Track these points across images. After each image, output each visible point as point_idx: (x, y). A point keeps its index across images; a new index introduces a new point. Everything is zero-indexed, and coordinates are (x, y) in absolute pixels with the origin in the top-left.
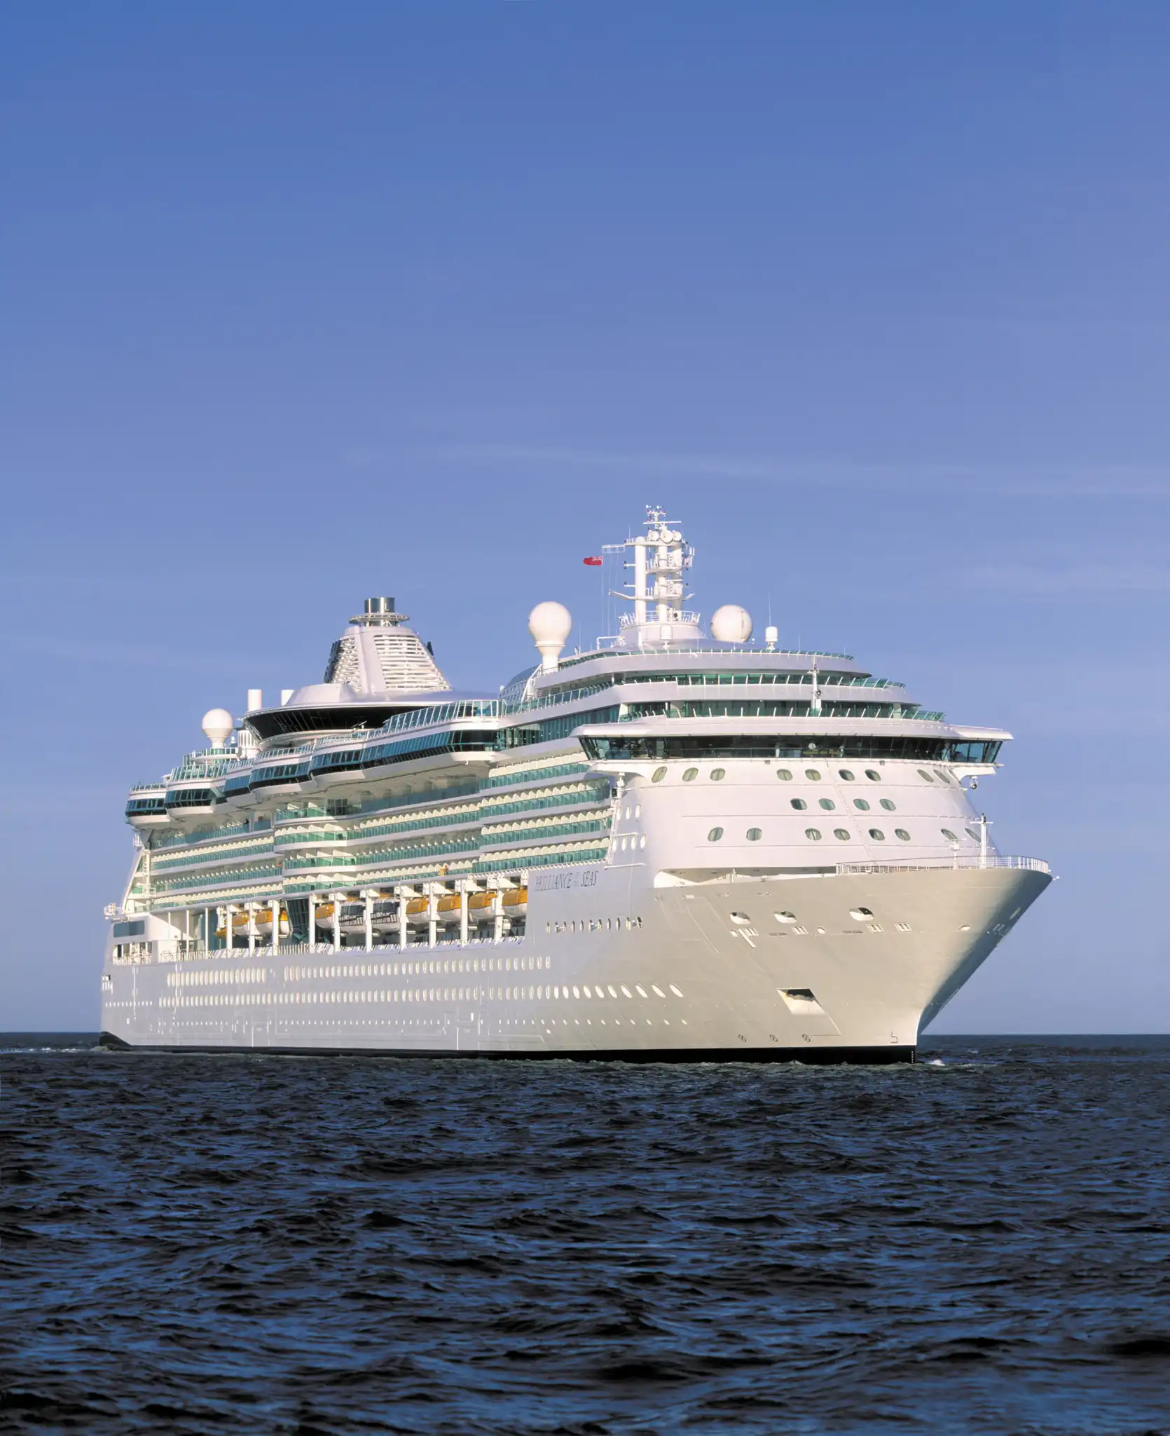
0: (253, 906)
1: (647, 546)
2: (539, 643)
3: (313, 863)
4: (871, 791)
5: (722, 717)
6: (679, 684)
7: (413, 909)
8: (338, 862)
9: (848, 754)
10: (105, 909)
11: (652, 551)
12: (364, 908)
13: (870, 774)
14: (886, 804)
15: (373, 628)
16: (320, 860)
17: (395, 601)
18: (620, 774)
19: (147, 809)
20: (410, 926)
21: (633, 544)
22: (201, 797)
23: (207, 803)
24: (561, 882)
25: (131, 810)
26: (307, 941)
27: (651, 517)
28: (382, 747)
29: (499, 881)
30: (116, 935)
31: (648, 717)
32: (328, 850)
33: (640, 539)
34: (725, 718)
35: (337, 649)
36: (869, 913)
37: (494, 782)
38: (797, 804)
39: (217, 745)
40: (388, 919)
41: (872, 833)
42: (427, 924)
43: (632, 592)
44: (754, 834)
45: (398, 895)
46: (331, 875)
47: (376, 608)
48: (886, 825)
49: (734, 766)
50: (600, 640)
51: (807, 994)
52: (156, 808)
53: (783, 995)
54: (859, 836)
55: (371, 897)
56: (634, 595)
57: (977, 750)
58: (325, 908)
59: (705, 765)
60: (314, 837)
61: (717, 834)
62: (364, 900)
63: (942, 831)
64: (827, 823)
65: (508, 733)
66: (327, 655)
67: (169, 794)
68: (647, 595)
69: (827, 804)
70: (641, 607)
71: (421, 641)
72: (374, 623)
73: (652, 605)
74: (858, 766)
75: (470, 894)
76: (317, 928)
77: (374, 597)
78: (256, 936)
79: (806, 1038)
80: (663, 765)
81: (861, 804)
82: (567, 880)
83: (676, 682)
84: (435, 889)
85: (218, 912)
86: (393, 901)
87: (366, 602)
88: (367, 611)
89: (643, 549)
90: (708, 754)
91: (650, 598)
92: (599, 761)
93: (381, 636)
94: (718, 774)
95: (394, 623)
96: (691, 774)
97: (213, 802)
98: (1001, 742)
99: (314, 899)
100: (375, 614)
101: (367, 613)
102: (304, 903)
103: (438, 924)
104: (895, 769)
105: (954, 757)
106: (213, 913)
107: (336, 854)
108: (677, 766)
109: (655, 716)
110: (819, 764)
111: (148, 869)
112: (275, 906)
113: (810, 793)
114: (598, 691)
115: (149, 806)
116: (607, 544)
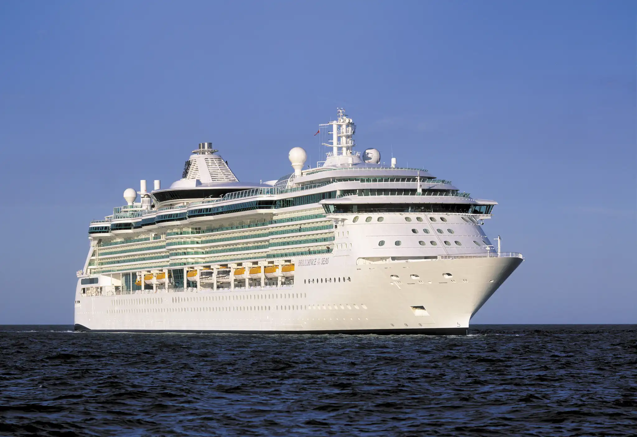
0: (155, 271)
1: (338, 125)
2: (293, 164)
3: (185, 254)
4: (443, 226)
5: (382, 196)
6: (361, 182)
7: (238, 272)
8: (196, 253)
9: (435, 211)
10: (77, 272)
11: (339, 126)
12: (213, 273)
13: (442, 219)
14: (449, 231)
15: (203, 155)
16: (188, 252)
17: (212, 144)
18: (340, 219)
19: (100, 230)
20: (235, 280)
21: (332, 124)
22: (127, 226)
23: (130, 229)
24: (310, 263)
25: (90, 231)
26: (183, 287)
27: (339, 112)
28: (222, 207)
29: (279, 262)
30: (82, 284)
31: (350, 196)
32: (192, 248)
33: (335, 122)
34: (383, 196)
35: (188, 164)
36: (451, 275)
37: (275, 221)
38: (414, 231)
39: (130, 204)
40: (225, 277)
41: (445, 242)
42: (245, 280)
43: (332, 143)
44: (398, 243)
45: (230, 267)
46: (193, 258)
47: (204, 147)
48: (451, 239)
49: (386, 216)
50: (319, 163)
51: (422, 308)
52: (104, 230)
53: (411, 308)
54: (440, 244)
55: (215, 267)
56: (333, 145)
57: (483, 209)
58: (192, 272)
59: (375, 216)
60: (185, 243)
61: (382, 243)
62: (213, 269)
63: (474, 241)
64: (427, 239)
65: (281, 201)
66: (183, 167)
67: (111, 225)
68: (338, 144)
69: (426, 231)
70: (335, 150)
71: (224, 161)
72: (203, 153)
73: (340, 149)
74: (437, 216)
75: (265, 267)
76: (188, 280)
77: (203, 143)
78: (156, 284)
79: (420, 325)
80: (356, 216)
81: (440, 231)
82: (314, 262)
83: (360, 181)
84: (247, 265)
85: (137, 274)
86: (228, 270)
87: (200, 145)
88: (200, 148)
89: (336, 125)
90: (375, 211)
91: (340, 146)
92: (331, 214)
93: (207, 159)
94: (379, 219)
95: (212, 153)
96: (368, 219)
97: (132, 228)
98: (493, 206)
99: (186, 269)
100: (203, 149)
101: (199, 149)
102: (181, 271)
103: (249, 279)
104: (453, 218)
105: (475, 212)
106: (134, 275)
107: (196, 250)
108: (363, 216)
109: (353, 195)
110: (422, 215)
111: (97, 256)
112: (166, 271)
113: (419, 227)
114: (326, 185)
115: (101, 229)
116: (321, 124)
